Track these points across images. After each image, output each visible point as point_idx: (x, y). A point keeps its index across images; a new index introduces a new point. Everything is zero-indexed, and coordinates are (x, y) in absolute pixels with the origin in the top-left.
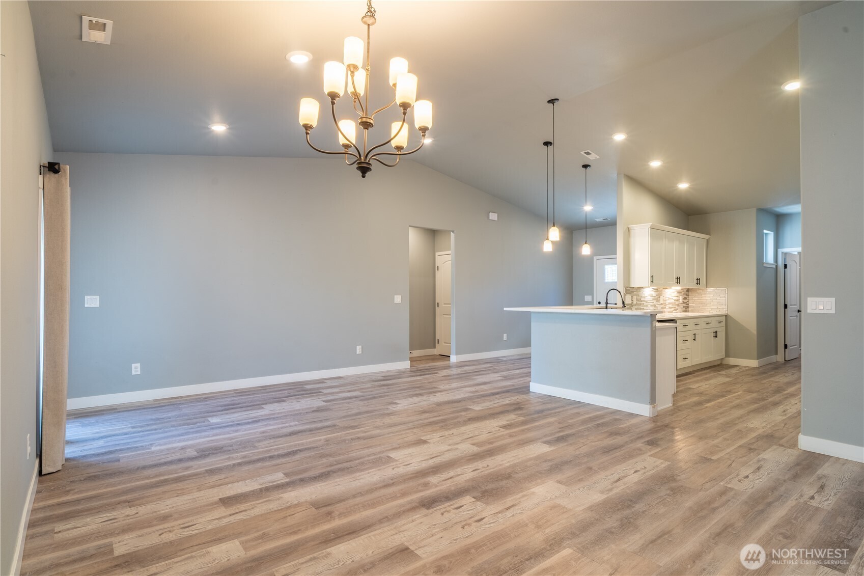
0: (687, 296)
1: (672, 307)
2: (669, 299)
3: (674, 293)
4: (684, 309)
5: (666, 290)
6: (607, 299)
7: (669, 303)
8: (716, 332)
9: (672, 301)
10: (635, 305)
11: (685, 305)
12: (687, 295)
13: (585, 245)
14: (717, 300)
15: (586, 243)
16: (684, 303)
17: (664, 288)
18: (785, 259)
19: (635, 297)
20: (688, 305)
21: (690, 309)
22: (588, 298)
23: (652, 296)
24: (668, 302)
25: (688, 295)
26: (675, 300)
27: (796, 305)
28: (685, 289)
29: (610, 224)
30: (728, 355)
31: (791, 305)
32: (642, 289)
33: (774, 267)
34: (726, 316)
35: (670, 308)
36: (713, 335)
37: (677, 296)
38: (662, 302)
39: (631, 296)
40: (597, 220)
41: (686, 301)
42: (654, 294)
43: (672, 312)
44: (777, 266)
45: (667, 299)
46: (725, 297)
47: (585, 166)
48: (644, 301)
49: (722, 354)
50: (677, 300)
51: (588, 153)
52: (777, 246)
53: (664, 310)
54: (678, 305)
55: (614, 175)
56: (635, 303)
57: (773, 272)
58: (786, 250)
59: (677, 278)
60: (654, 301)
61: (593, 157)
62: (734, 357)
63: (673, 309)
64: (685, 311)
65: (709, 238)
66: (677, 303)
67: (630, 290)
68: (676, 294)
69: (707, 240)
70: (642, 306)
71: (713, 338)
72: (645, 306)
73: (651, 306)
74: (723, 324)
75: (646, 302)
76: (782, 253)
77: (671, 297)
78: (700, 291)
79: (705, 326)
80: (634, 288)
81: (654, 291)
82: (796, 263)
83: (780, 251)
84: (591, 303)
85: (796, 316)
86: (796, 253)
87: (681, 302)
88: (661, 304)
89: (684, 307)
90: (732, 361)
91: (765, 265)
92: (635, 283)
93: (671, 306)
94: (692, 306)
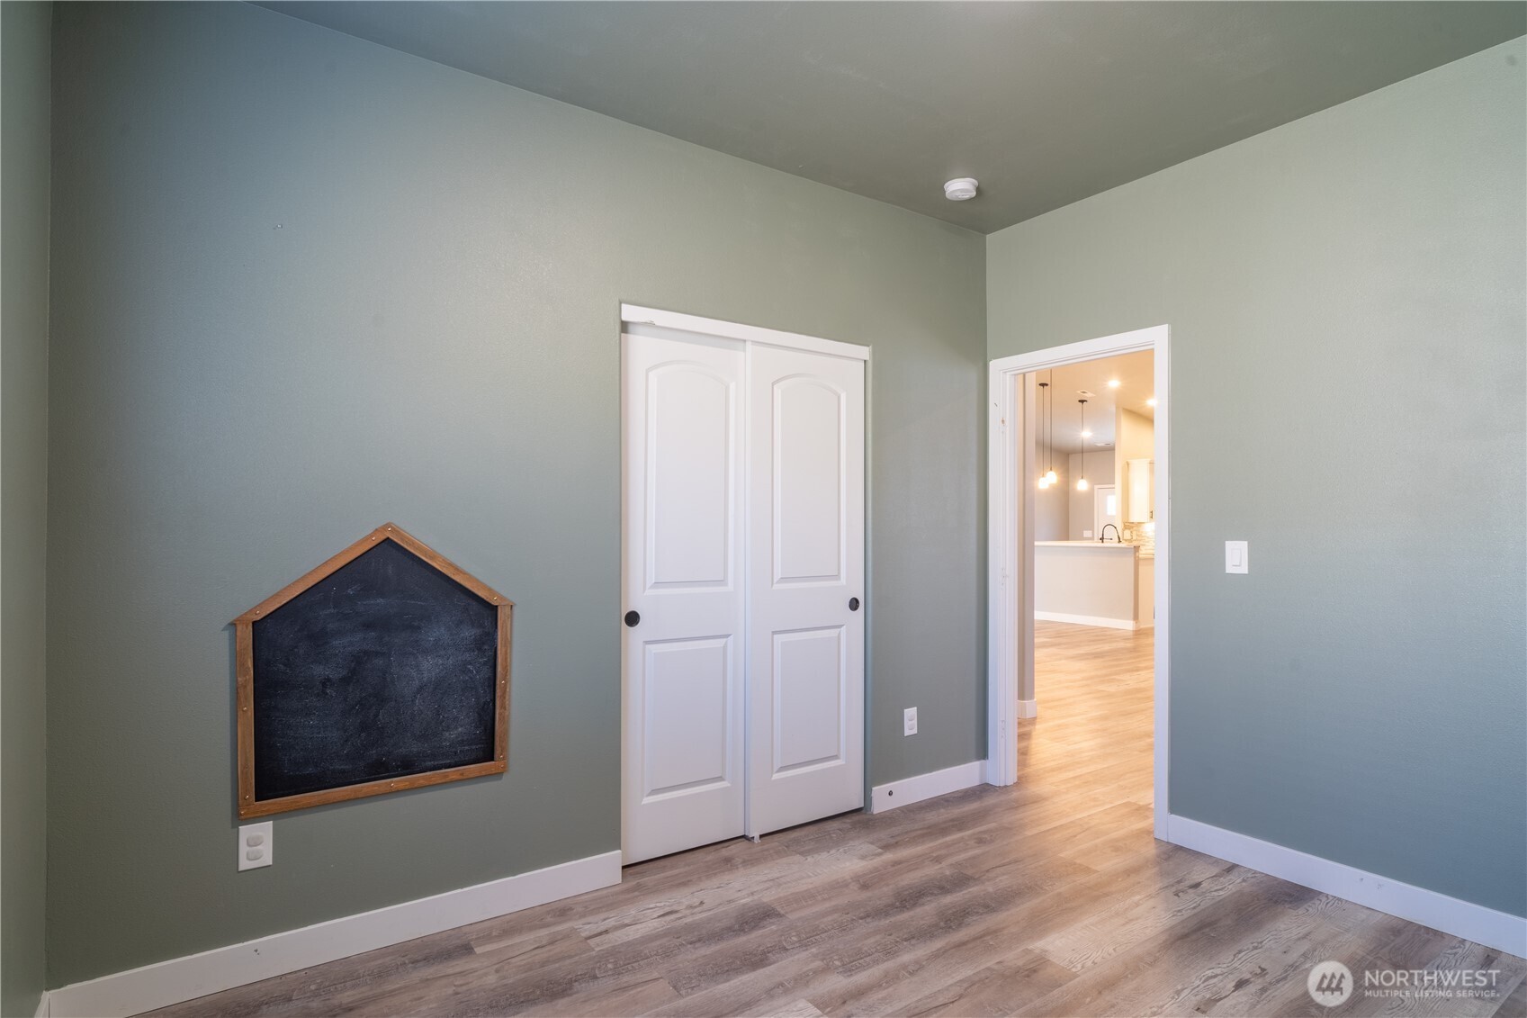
10: (1135, 541)
15: (1082, 477)
19: (1134, 533)
22: (1087, 534)
29: (1109, 450)
40: (1099, 445)
47: (1082, 401)
51: (1084, 392)
55: (1113, 409)
56: (1134, 538)
61: (1088, 396)
67: (1128, 526)
72: (1146, 542)
80: (1133, 522)
84: (1092, 539)
92: (1135, 518)
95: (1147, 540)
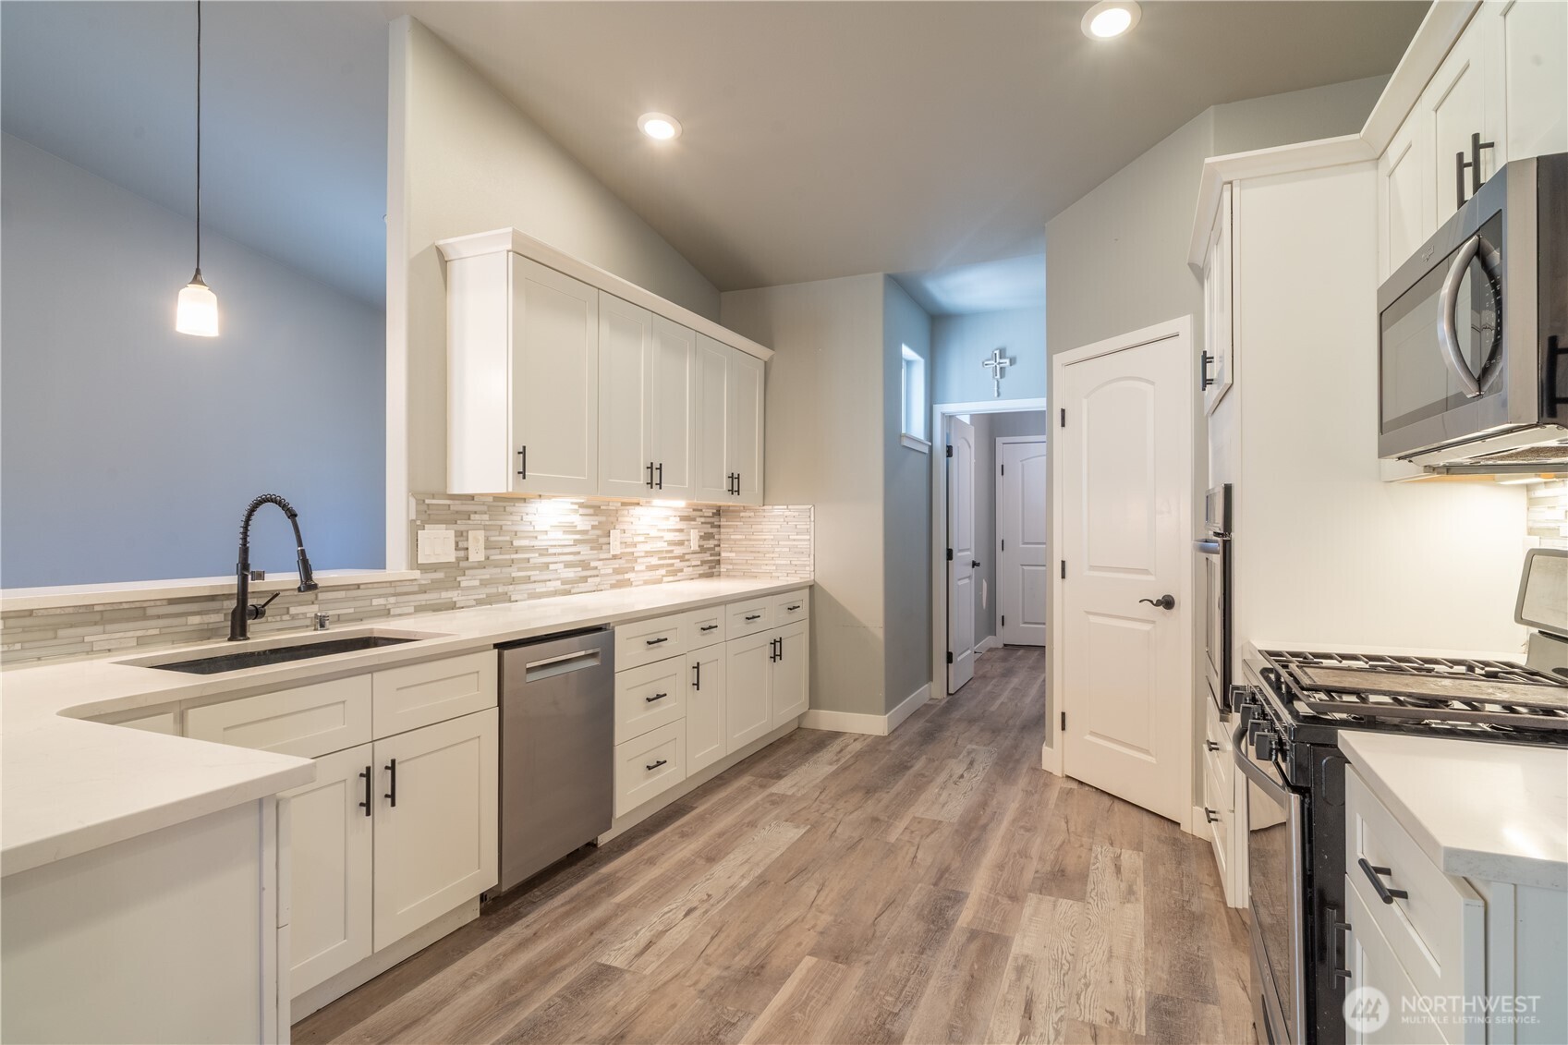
0: (715, 530)
1: (662, 566)
2: (648, 538)
3: (667, 518)
4: (705, 568)
5: (637, 511)
6: (245, 551)
7: (649, 554)
8: (777, 643)
9: (662, 545)
10: (481, 566)
11: (707, 557)
12: (713, 526)
13: (194, 289)
14: (789, 539)
15: (196, 279)
16: (702, 549)
17: (624, 504)
18: (948, 436)
20: (719, 555)
21: (723, 568)
23: (571, 529)
24: (642, 548)
25: (719, 526)
26: (671, 543)
27: (968, 550)
28: (708, 507)
30: (814, 702)
31: (960, 551)
32: (520, 507)
33: (926, 450)
34: (811, 587)
35: (651, 568)
36: (768, 651)
37: (681, 531)
38: (616, 548)
39: (451, 534)
41: (711, 543)
42: (582, 523)
43: (660, 581)
44: (931, 448)
45: (636, 539)
46: (808, 531)
48: (531, 549)
49: (799, 704)
50: (681, 543)
52: (932, 398)
53: (627, 576)
54: (682, 558)
56: (476, 555)
57: (924, 461)
58: (950, 408)
59: (732, 477)
60: (585, 552)
62: (834, 707)
63: (663, 572)
64: (709, 575)
65: (772, 358)
66: (678, 551)
67: (450, 508)
68: (674, 523)
69: (765, 362)
70: (520, 570)
71: (768, 661)
72: (534, 568)
73: (568, 565)
74: (803, 611)
75: (543, 552)
76: (943, 414)
77: (654, 533)
78: (747, 514)
79: (739, 626)
80: (472, 497)
81: (581, 511)
82: (970, 447)
83: (940, 409)
85: (969, 577)
86: (966, 419)
87: (694, 545)
88: (615, 557)
89: (703, 562)
90: (827, 720)
91: (906, 443)
93: (654, 561)
94: (728, 558)
95: (536, 559)
